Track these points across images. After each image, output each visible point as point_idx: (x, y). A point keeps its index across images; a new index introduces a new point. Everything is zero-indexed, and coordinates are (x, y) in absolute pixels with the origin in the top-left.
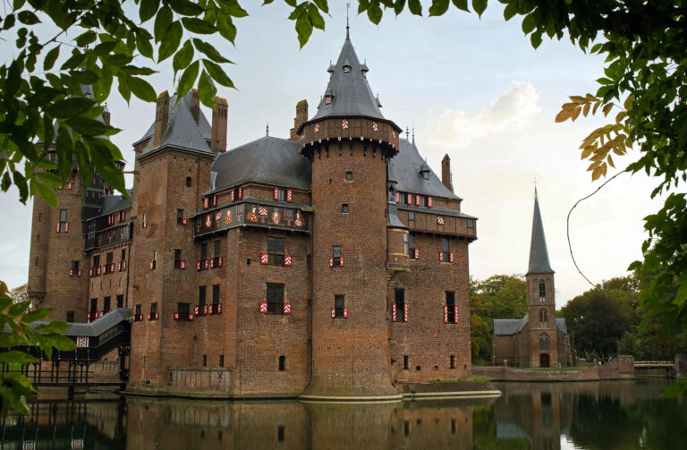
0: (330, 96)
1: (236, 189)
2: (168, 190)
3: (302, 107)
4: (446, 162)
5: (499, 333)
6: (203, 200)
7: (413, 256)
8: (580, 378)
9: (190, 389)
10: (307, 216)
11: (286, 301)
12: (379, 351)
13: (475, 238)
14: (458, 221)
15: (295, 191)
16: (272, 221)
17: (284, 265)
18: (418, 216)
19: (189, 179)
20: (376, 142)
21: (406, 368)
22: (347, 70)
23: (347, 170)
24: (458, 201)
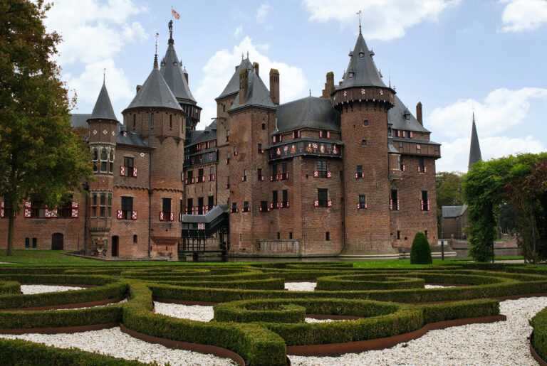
0: (352, 72)
1: (296, 132)
2: (252, 132)
3: (330, 77)
4: (419, 107)
5: (446, 216)
6: (272, 137)
7: (402, 169)
8: (505, 246)
9: (274, 252)
10: (340, 147)
11: (329, 199)
12: (386, 228)
13: (439, 157)
14: (429, 147)
15: (332, 132)
16: (320, 151)
17: (326, 177)
18: (405, 145)
19: (263, 125)
20: (382, 102)
21: (399, 238)
22: (361, 55)
23: (365, 119)
24: (428, 133)
